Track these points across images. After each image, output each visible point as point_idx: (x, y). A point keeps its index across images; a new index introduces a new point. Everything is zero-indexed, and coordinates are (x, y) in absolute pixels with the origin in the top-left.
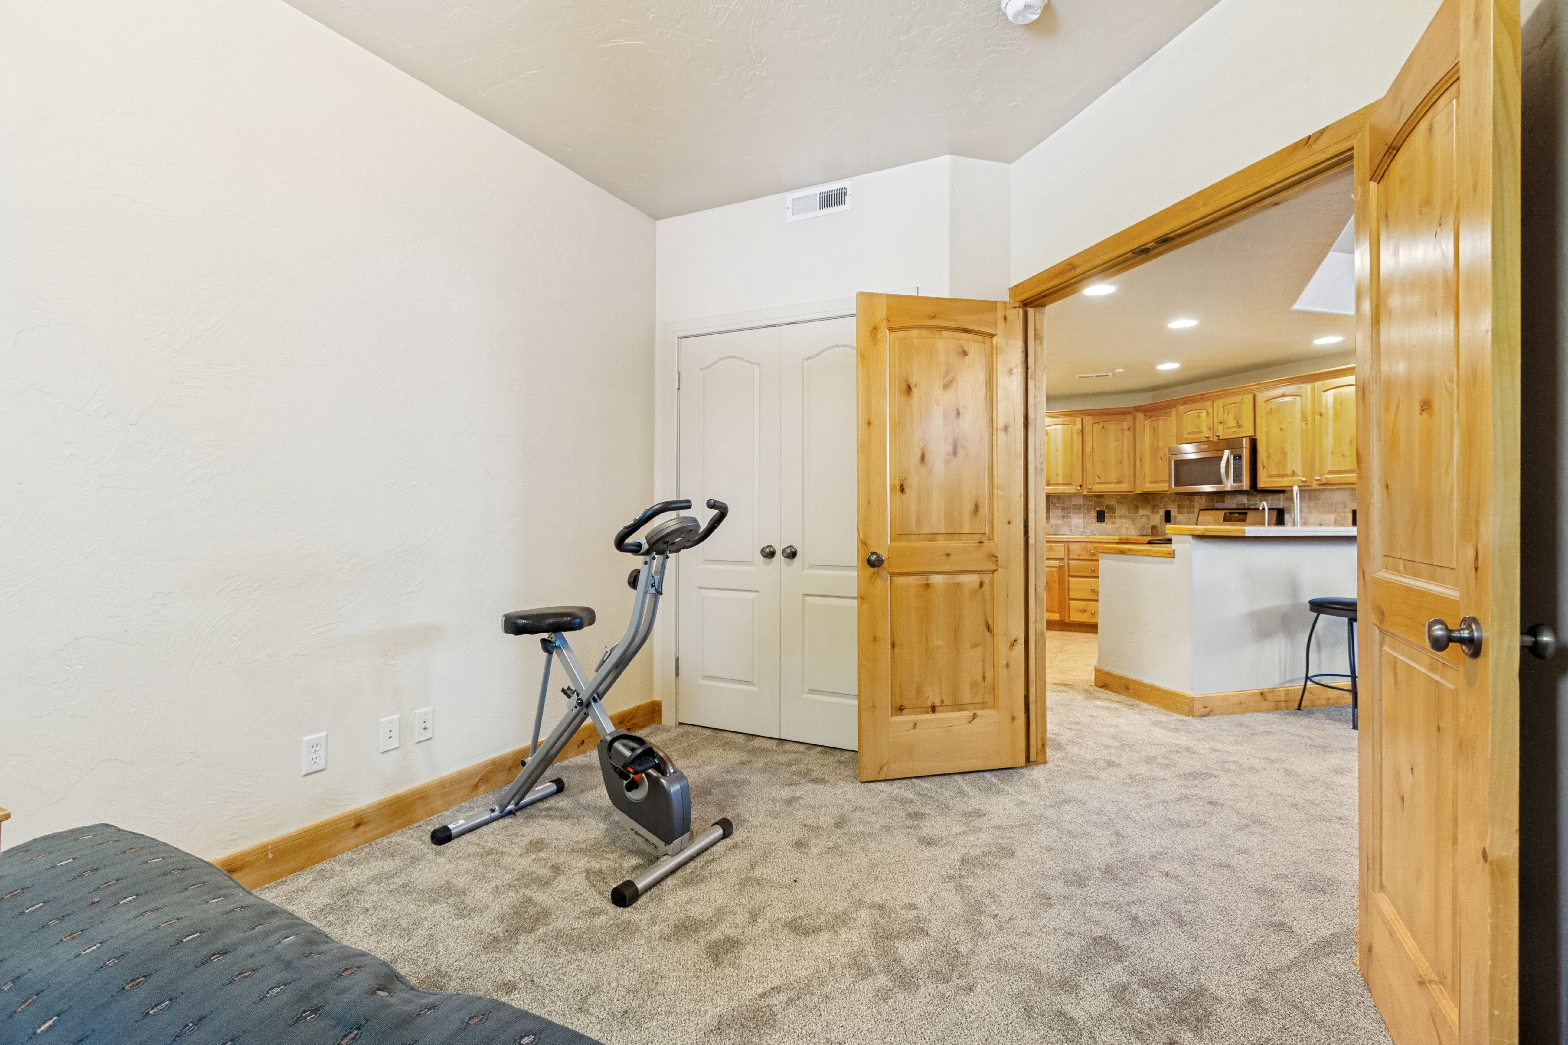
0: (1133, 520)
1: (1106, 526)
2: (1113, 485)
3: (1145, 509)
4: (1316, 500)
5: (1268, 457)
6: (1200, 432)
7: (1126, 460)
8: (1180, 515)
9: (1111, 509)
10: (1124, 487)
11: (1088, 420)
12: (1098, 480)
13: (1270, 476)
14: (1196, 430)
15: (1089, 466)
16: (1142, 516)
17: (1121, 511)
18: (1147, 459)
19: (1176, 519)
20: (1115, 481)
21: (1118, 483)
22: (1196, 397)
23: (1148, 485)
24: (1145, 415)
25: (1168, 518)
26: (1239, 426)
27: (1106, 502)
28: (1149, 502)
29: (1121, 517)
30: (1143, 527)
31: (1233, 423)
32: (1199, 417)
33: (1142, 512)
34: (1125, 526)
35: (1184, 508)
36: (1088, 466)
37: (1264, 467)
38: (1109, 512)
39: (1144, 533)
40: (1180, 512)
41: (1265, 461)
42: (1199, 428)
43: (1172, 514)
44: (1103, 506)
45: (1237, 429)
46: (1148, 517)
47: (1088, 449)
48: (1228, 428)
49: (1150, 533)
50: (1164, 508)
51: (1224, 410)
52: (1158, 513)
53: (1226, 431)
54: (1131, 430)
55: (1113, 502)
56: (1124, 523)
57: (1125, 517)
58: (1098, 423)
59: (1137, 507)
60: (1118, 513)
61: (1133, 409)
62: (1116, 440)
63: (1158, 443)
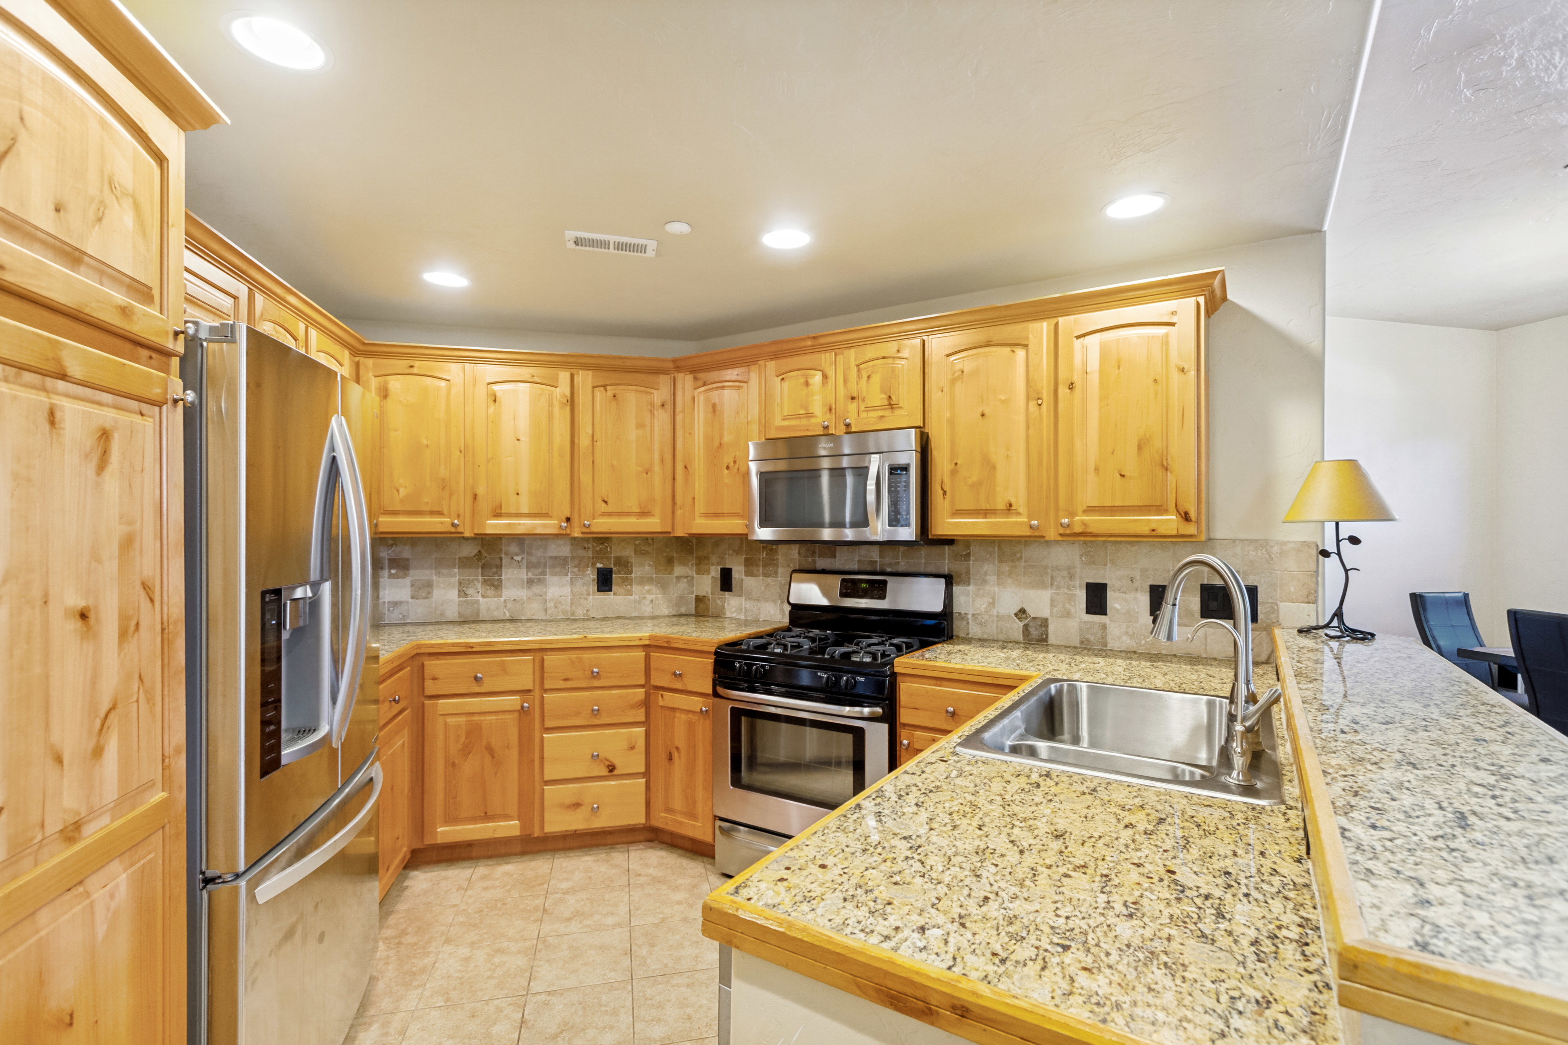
0: (663, 586)
1: (615, 600)
2: (633, 520)
3: (684, 564)
4: (1013, 561)
5: (954, 473)
6: (809, 415)
7: (657, 468)
8: (749, 578)
9: (624, 564)
10: (653, 524)
11: (585, 379)
12: (603, 507)
13: (958, 513)
14: (802, 412)
15: (585, 477)
16: (679, 578)
17: (642, 568)
18: (699, 466)
19: (741, 586)
20: (637, 510)
21: (644, 514)
22: (803, 344)
23: (699, 521)
24: (695, 378)
25: (726, 582)
26: (891, 406)
27: (616, 551)
28: (691, 552)
29: (643, 581)
30: (681, 599)
31: (877, 398)
32: (807, 384)
33: (679, 570)
34: (650, 597)
35: (758, 566)
36: (582, 477)
37: (945, 493)
38: (619, 572)
39: (683, 610)
40: (749, 573)
41: (946, 480)
42: (806, 408)
43: (735, 575)
44: (609, 559)
45: (887, 413)
46: (690, 579)
47: (584, 441)
48: (868, 409)
49: (694, 612)
50: (718, 564)
51: (859, 370)
52: (708, 572)
53: (864, 415)
54: (669, 407)
55: (628, 552)
56: (648, 592)
57: (650, 580)
58: (604, 386)
59: (670, 561)
60: (637, 572)
61: (671, 365)
62: (640, 426)
63: (721, 437)
